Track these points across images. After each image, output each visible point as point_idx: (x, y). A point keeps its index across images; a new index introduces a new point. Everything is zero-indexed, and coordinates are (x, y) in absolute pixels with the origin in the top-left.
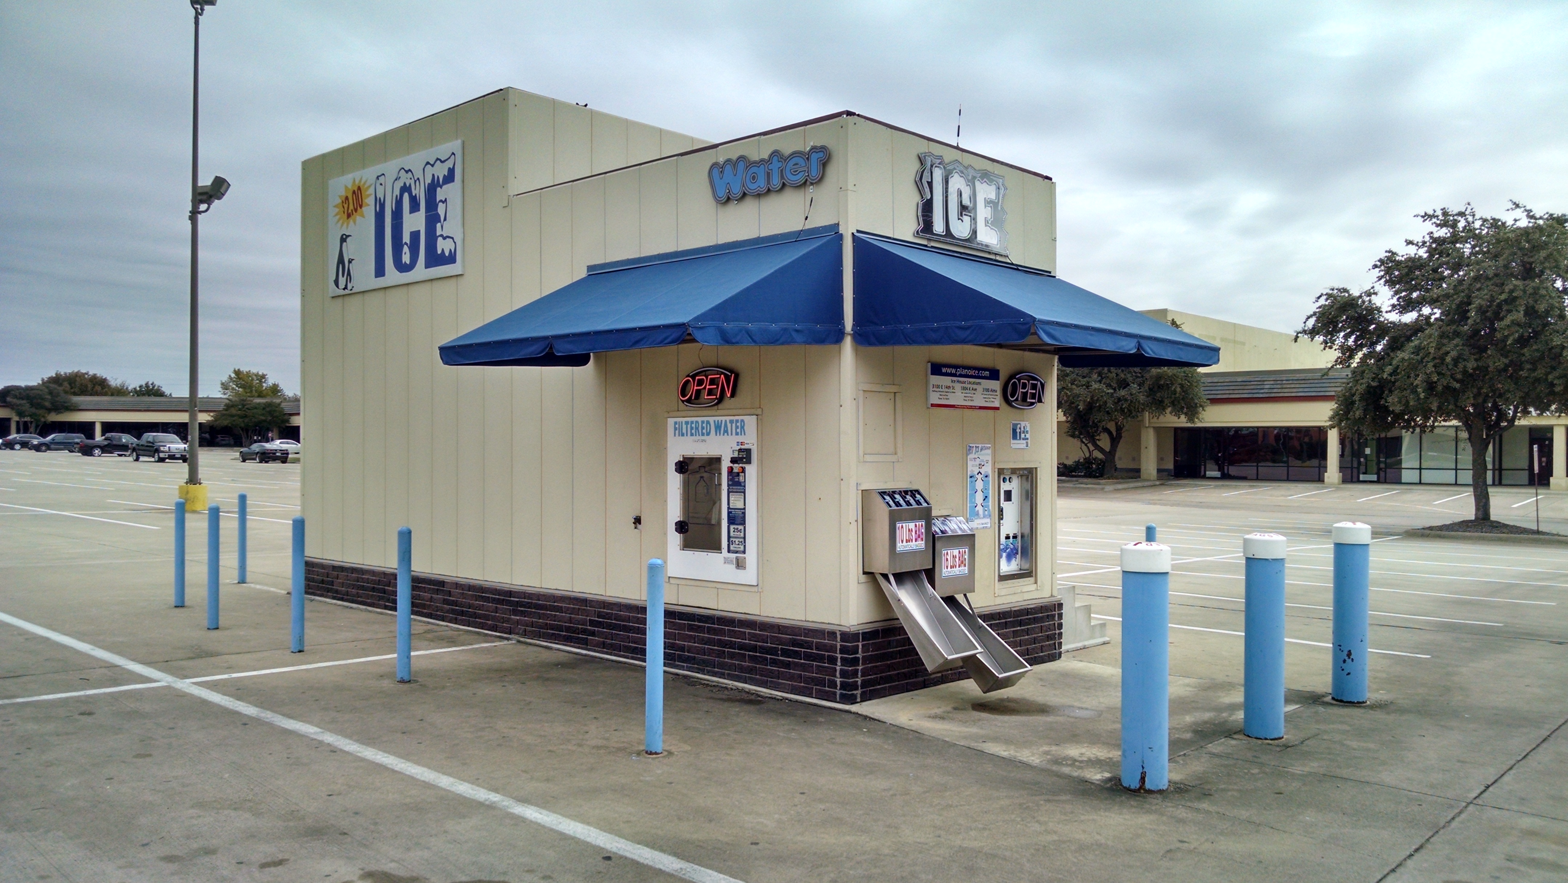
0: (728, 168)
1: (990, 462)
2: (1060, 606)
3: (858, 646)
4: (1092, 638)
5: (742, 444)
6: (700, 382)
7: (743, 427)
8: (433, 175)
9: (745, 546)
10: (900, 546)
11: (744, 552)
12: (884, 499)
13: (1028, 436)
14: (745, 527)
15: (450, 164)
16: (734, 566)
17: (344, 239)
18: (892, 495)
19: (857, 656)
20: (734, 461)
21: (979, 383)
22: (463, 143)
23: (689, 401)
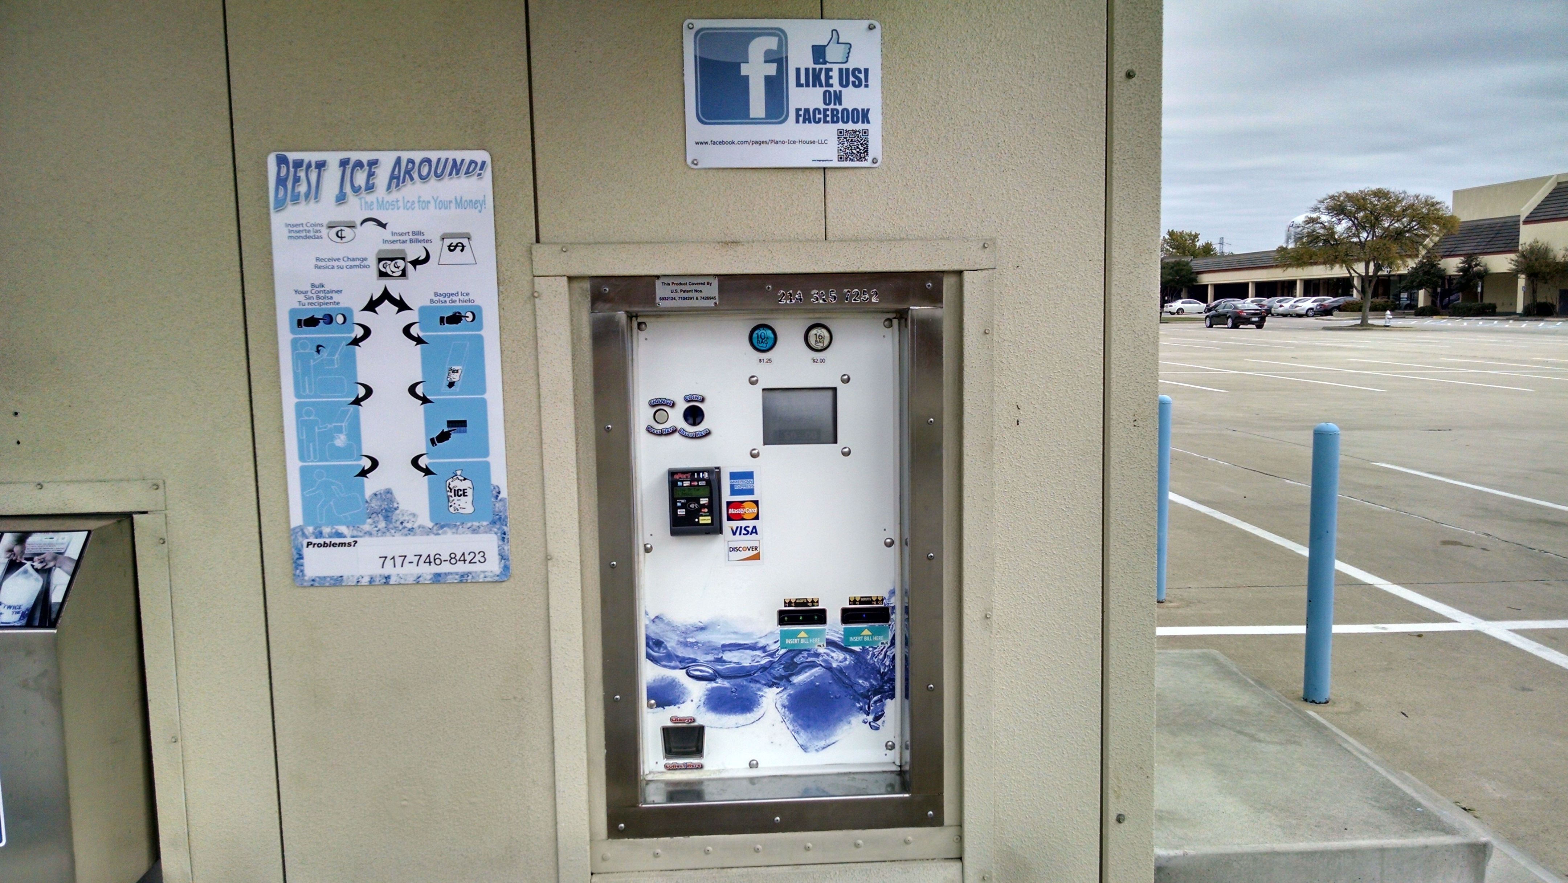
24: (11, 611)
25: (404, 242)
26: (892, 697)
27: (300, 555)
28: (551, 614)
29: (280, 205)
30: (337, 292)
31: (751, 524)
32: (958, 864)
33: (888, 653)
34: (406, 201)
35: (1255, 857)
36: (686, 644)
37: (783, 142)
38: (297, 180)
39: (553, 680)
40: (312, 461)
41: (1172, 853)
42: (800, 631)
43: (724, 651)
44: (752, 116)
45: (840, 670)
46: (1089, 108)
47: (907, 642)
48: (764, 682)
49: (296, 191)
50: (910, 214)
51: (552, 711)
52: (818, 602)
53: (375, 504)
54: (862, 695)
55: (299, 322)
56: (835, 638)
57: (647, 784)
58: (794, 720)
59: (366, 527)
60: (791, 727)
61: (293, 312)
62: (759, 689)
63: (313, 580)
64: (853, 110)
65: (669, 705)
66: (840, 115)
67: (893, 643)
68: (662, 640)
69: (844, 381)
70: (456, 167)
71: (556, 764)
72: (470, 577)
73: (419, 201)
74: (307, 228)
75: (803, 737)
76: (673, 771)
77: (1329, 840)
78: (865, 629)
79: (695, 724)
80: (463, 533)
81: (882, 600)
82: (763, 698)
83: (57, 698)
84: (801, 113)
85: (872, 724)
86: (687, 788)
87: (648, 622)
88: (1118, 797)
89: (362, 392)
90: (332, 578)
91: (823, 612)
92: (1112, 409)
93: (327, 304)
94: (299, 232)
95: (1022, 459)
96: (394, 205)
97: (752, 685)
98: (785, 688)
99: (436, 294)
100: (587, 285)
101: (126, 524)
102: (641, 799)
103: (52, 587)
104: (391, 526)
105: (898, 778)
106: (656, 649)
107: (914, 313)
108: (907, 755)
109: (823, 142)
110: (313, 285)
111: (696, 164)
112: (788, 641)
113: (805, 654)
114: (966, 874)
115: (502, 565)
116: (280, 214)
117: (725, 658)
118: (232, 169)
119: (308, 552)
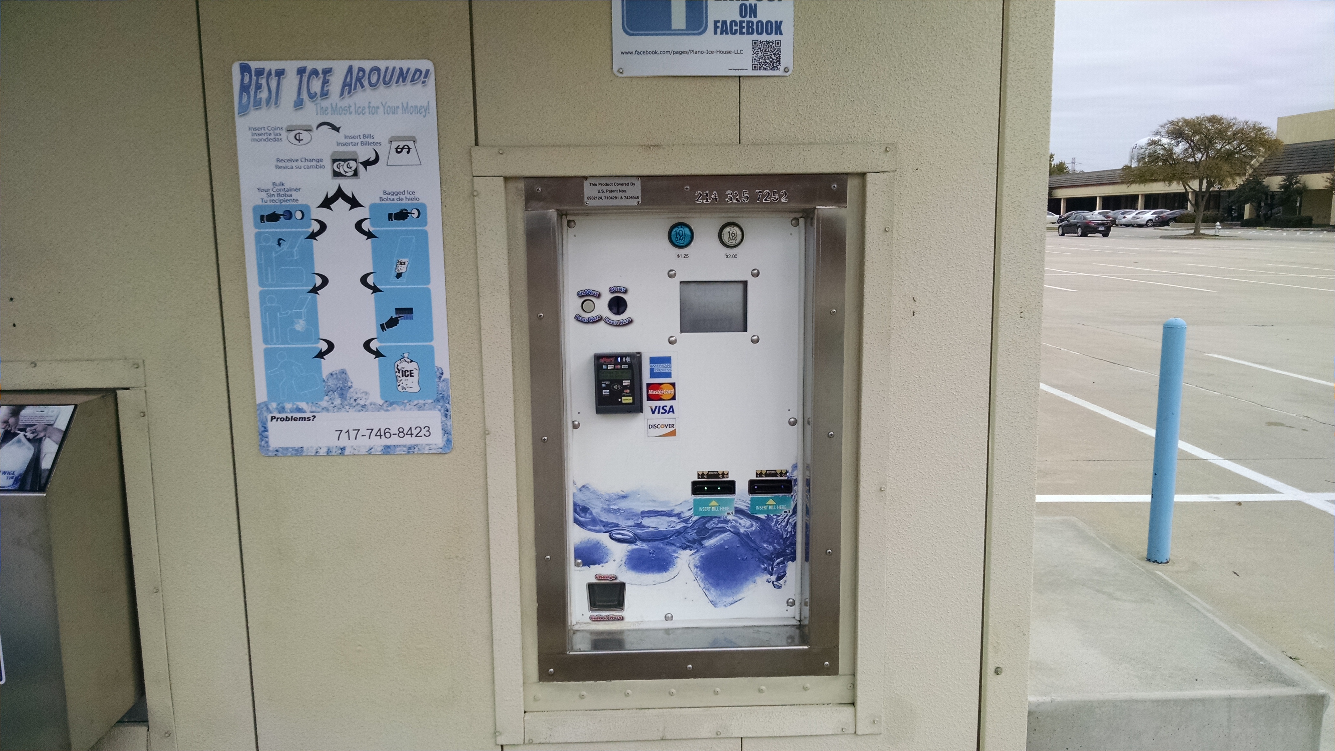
24: (5, 476)
25: (356, 144)
26: (793, 559)
27: (265, 428)
28: (489, 483)
29: (244, 110)
30: (296, 190)
31: (669, 403)
32: (850, 709)
33: (790, 521)
34: (357, 106)
35: (1115, 704)
36: (609, 511)
37: (702, 52)
38: (258, 87)
39: (491, 542)
40: (275, 344)
41: (1041, 699)
42: (712, 500)
43: (643, 517)
44: (673, 28)
45: (747, 535)
46: (987, 20)
47: (807, 511)
48: (678, 545)
49: (258, 97)
50: (818, 120)
51: (490, 569)
52: (728, 474)
53: (331, 383)
54: (766, 557)
55: (262, 217)
56: (743, 506)
57: (574, 633)
58: (705, 579)
59: (324, 404)
60: (702, 585)
61: (256, 209)
62: (675, 551)
63: (277, 451)
64: (767, 22)
65: (594, 564)
66: (755, 27)
67: (795, 512)
68: (588, 507)
69: (753, 275)
70: (402, 76)
71: (493, 616)
72: (417, 449)
73: (369, 107)
74: (268, 132)
75: (713, 594)
76: (597, 622)
77: (1181, 690)
78: (770, 500)
79: (617, 581)
80: (410, 409)
81: (786, 473)
82: (678, 559)
83: (47, 553)
84: (719, 25)
85: (775, 583)
86: (609, 637)
87: (575, 491)
88: (996, 652)
89: (319, 281)
90: (293, 449)
91: (733, 483)
92: (1000, 302)
93: (286, 201)
94: (261, 135)
95: (917, 347)
96: (346, 110)
97: (668, 547)
98: (698, 551)
99: (385, 192)
100: (521, 185)
101: (110, 399)
102: (569, 647)
103: (42, 455)
104: (346, 403)
105: (797, 631)
106: (583, 515)
107: (820, 211)
108: (806, 610)
109: (740, 52)
110: (274, 184)
111: (622, 73)
112: (700, 509)
113: (716, 520)
114: (858, 718)
115: (445, 439)
116: (243, 118)
117: (644, 523)
118: (201, 77)
119: (271, 425)
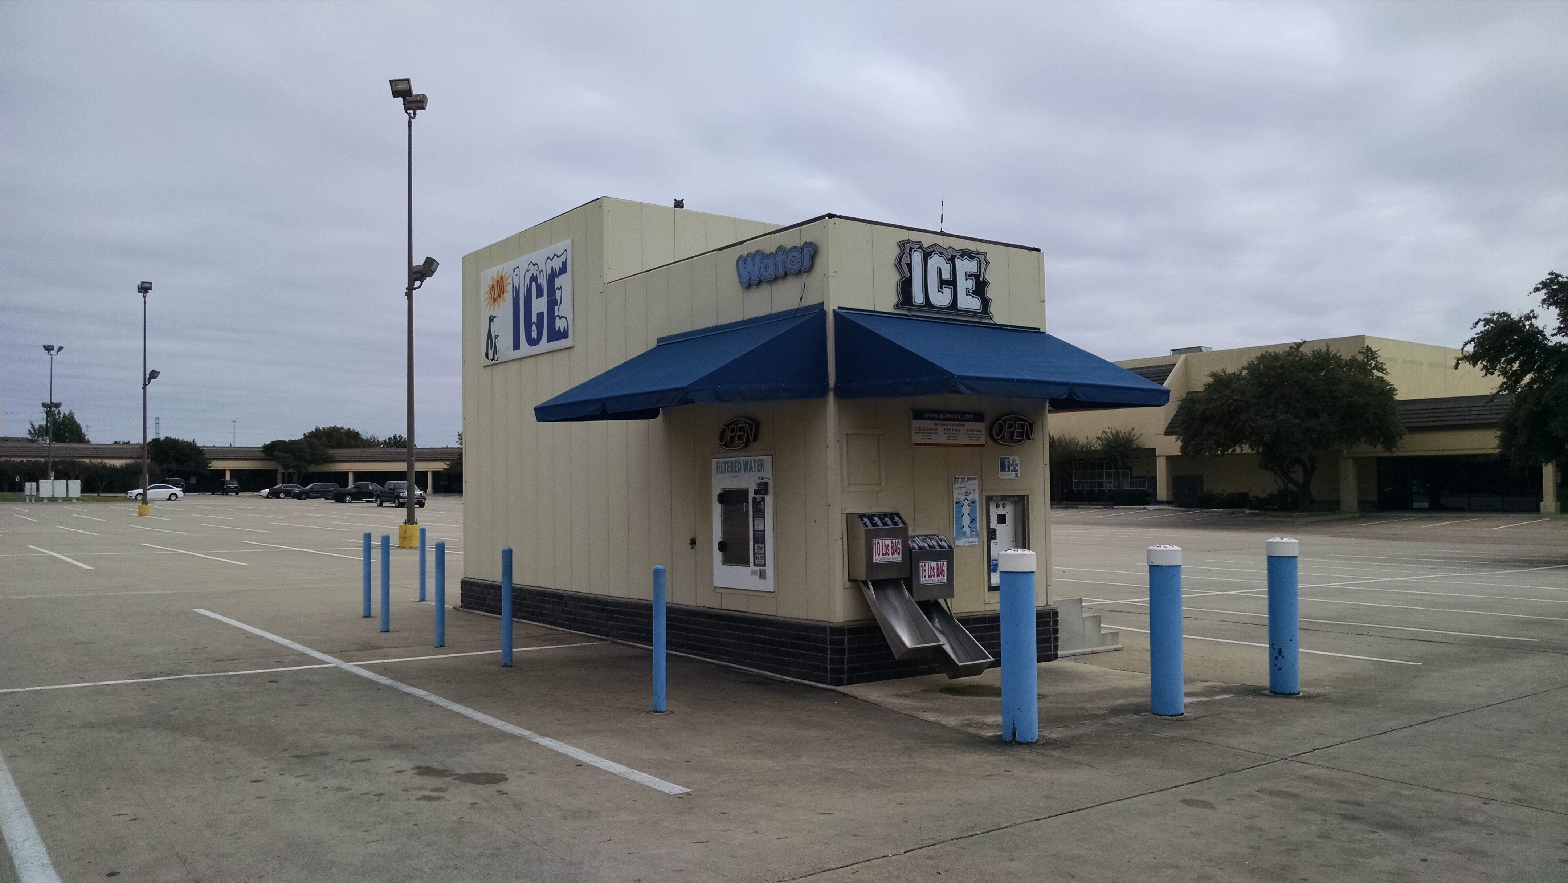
0: (749, 259)
1: (977, 491)
2: (1056, 614)
3: (843, 640)
4: (1102, 645)
5: (762, 478)
6: (733, 430)
7: (762, 465)
8: (552, 267)
9: (765, 561)
10: (877, 559)
11: (765, 565)
12: (863, 520)
13: (1017, 468)
14: (765, 546)
15: (563, 259)
16: (758, 577)
17: (491, 319)
18: (871, 517)
19: (843, 647)
20: (756, 492)
21: (964, 425)
22: (573, 241)
23: (726, 445)
